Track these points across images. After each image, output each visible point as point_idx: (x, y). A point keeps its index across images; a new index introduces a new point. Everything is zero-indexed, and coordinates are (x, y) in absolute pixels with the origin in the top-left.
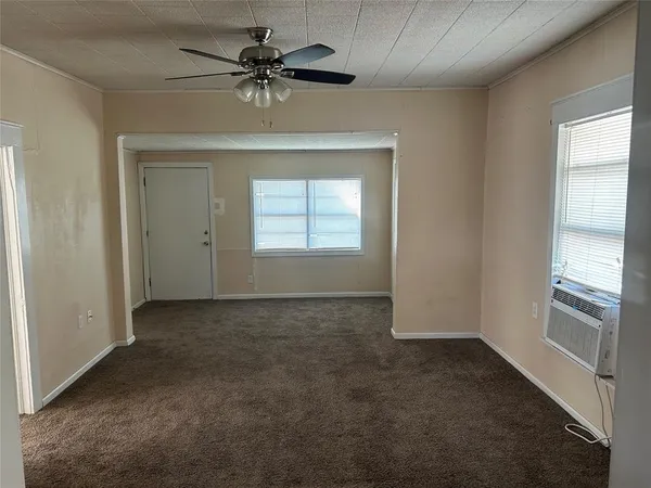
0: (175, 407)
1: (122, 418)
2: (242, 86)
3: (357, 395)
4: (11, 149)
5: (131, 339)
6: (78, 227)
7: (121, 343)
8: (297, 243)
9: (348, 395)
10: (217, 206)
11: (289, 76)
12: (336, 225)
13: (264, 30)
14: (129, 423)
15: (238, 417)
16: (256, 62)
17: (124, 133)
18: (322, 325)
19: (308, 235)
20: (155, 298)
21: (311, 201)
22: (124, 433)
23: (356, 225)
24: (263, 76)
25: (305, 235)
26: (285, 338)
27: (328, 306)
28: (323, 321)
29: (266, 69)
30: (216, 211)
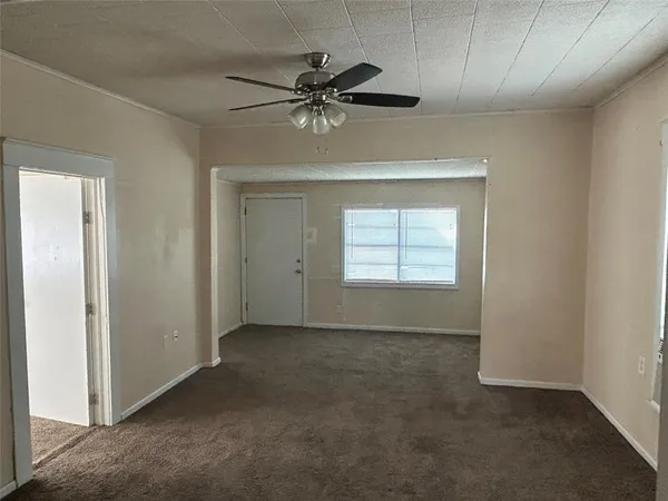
0: (235, 436)
1: (184, 440)
2: (295, 113)
3: (424, 445)
4: (103, 180)
5: (216, 361)
6: (167, 253)
7: (206, 364)
8: (387, 274)
9: (412, 443)
10: (310, 236)
11: (347, 101)
12: (431, 257)
13: (321, 55)
14: (188, 447)
15: (291, 453)
16: (311, 87)
17: (216, 165)
18: (403, 363)
19: (399, 267)
20: (251, 322)
21: (403, 232)
22: (179, 457)
23: (452, 258)
24: (318, 102)
25: (396, 267)
26: (362, 372)
27: (415, 341)
28: (406, 358)
29: (321, 95)
30: (309, 241)
